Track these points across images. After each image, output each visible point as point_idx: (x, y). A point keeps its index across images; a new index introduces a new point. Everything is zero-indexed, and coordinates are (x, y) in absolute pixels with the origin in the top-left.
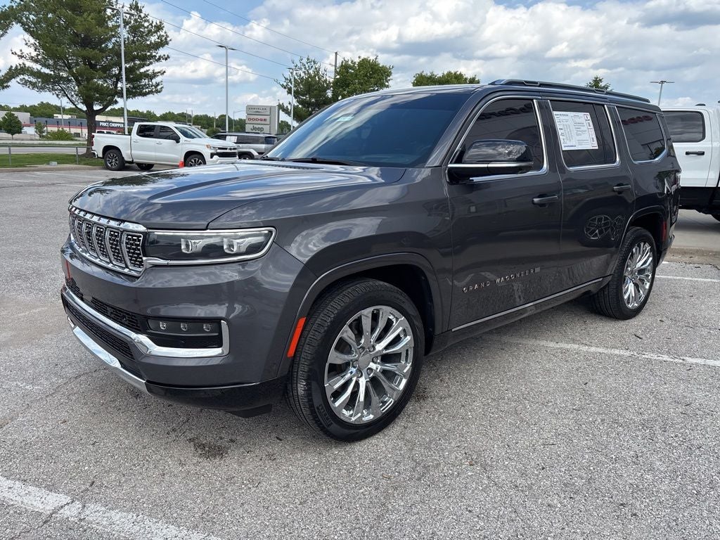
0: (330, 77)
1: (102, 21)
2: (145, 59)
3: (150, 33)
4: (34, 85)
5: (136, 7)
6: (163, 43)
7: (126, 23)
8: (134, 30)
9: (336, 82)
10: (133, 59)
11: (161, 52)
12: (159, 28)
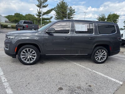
0: (107, 17)
1: (65, 10)
2: (71, 15)
3: (73, 11)
4: (56, 19)
5: (71, 7)
6: (74, 13)
7: (69, 10)
8: (70, 11)
9: (108, 18)
10: (70, 15)
11: (74, 14)
12: (74, 10)
